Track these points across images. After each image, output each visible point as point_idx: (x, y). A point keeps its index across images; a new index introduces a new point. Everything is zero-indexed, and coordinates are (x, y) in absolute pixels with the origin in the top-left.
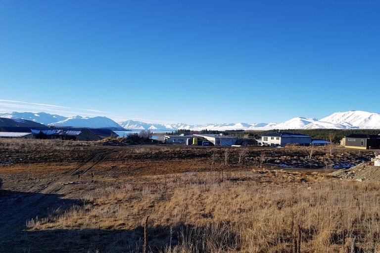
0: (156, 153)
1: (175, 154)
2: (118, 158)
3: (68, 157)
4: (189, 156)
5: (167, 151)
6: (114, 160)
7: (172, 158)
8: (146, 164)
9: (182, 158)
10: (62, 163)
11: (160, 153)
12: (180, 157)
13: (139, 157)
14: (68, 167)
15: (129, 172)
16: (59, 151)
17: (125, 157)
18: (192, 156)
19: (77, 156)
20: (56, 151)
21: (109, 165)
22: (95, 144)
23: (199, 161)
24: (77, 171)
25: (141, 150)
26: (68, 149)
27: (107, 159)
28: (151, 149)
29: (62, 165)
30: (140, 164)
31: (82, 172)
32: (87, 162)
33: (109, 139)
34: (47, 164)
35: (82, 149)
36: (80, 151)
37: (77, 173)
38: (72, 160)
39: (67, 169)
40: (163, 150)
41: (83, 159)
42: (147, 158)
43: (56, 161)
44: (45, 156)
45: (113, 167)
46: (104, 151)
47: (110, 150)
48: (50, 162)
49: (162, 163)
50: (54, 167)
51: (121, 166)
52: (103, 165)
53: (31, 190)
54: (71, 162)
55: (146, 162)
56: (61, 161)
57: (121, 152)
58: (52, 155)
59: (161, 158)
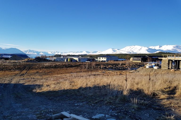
2: (37, 68)
3: (13, 68)
5: (59, 64)
7: (62, 67)
9: (67, 67)
10: (11, 71)
11: (56, 65)
12: (66, 67)
13: (47, 67)
15: (46, 74)
16: (7, 65)
17: (41, 68)
18: (71, 66)
19: (17, 67)
20: (5, 65)
21: (35, 71)
22: (22, 62)
23: (75, 68)
24: (21, 74)
25: (47, 64)
26: (11, 64)
27: (32, 69)
28: (52, 64)
29: (11, 72)
30: (49, 70)
31: (23, 74)
32: (23, 70)
33: (28, 60)
36: (18, 65)
38: (15, 69)
39: (15, 73)
40: (57, 64)
41: (21, 69)
42: (51, 68)
43: (8, 70)
44: (1, 68)
45: (37, 72)
46: (29, 65)
47: (31, 64)
48: (5, 70)
49: (59, 70)
50: (7, 72)
51: (41, 72)
52: (31, 71)
54: (15, 70)
55: (51, 69)
56: (10, 70)
57: (38, 65)
58: (4, 67)
59: (58, 68)
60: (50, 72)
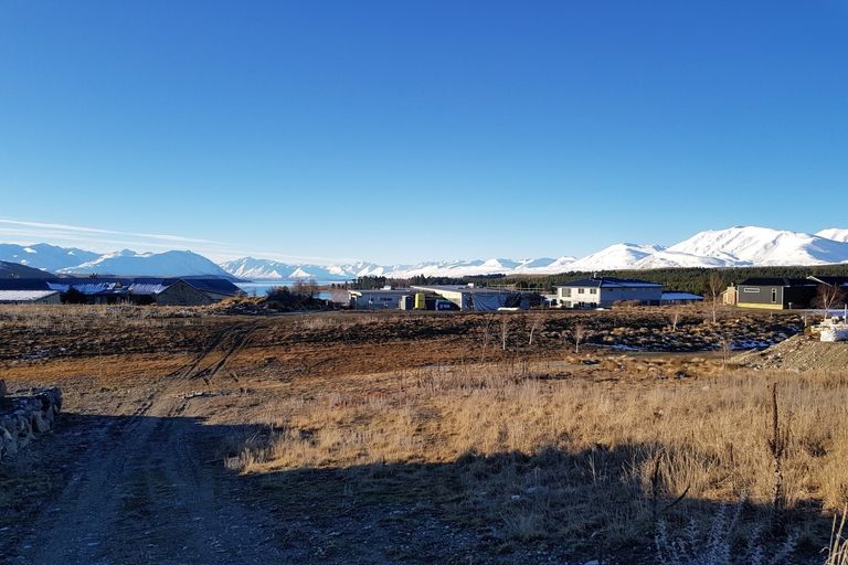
0: (351, 328)
1: (392, 330)
2: (273, 341)
3: (164, 341)
4: (422, 332)
5: (371, 324)
6: (266, 346)
7: (387, 337)
8: (336, 351)
9: (409, 338)
10: (155, 355)
11: (360, 327)
12: (404, 336)
13: (315, 338)
14: (172, 363)
15: (309, 370)
16: (140, 329)
17: (288, 339)
18: (429, 333)
19: (182, 338)
20: (131, 329)
21: (261, 356)
22: (210, 313)
23: (446, 343)
24: (196, 369)
25: (316, 322)
26: (159, 324)
27: (250, 344)
28: (339, 321)
29: (156, 358)
30: (325, 352)
31: (208, 371)
32: (208, 350)
33: (236, 302)
34: (123, 357)
35: (187, 323)
36: (187, 328)
37: (198, 375)
38: (175, 347)
39: (171, 367)
40: (364, 322)
41: (199, 345)
42: (336, 340)
43: (141, 351)
44: (114, 340)
45: (270, 360)
46: (239, 326)
47: (248, 324)
48: (129, 353)
50: (139, 362)
51: (286, 358)
52: (246, 357)
53: (123, 411)
54: (175, 352)
55: (334, 348)
56: (152, 349)
57: (275, 328)
58: (127, 338)
59: (365, 340)
60: (326, 361)
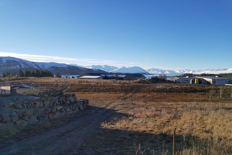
0: (170, 89)
1: (183, 90)
2: (146, 91)
3: (119, 89)
4: (192, 91)
5: (176, 87)
6: (144, 92)
7: (180, 92)
8: (163, 95)
9: (188, 92)
10: (116, 93)
11: (172, 88)
13: (159, 91)
14: (119, 95)
15: (153, 99)
16: (115, 86)
17: (150, 91)
19: (124, 89)
20: (113, 86)
21: (141, 95)
22: (133, 83)
24: (124, 97)
25: (160, 86)
27: (140, 91)
28: (166, 86)
30: (159, 95)
31: (127, 98)
32: (129, 92)
33: (141, 80)
34: (109, 93)
35: (126, 85)
37: (124, 99)
40: (174, 87)
42: (164, 92)
43: (113, 92)
44: (108, 89)
45: (143, 96)
47: (141, 86)
48: (110, 92)
49: (174, 95)
50: (112, 95)
51: (148, 96)
52: (138, 95)
53: (102, 107)
54: (121, 92)
56: (116, 91)
58: (111, 88)
59: (173, 92)
60: (159, 98)
